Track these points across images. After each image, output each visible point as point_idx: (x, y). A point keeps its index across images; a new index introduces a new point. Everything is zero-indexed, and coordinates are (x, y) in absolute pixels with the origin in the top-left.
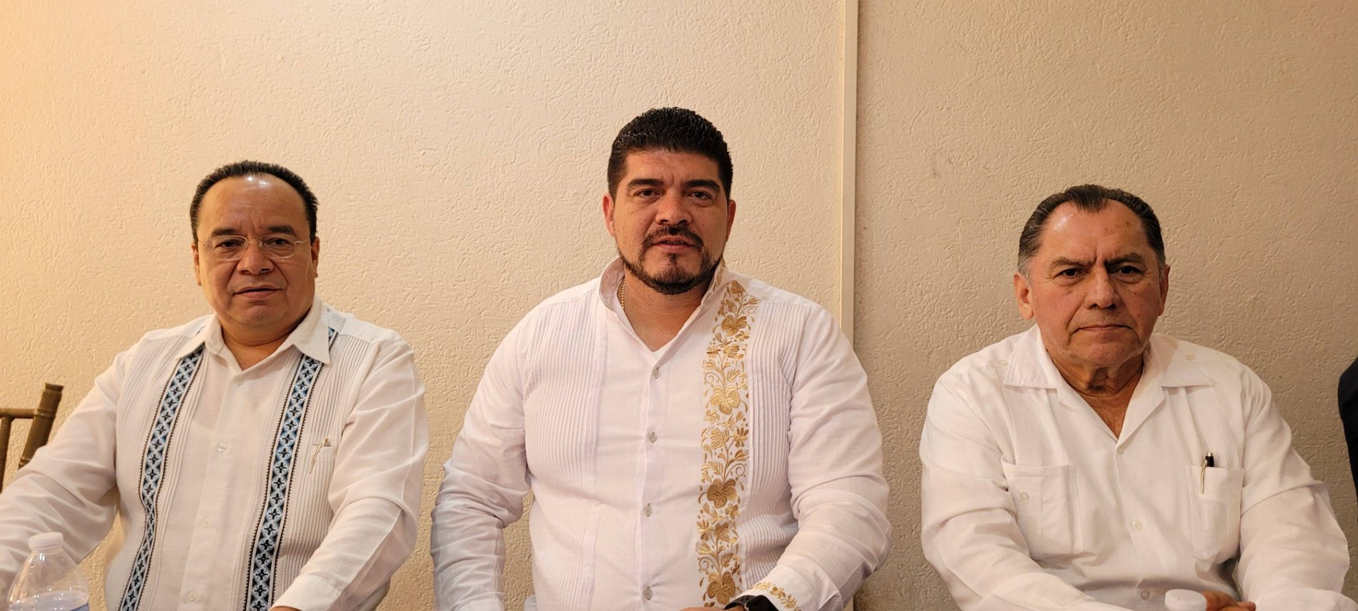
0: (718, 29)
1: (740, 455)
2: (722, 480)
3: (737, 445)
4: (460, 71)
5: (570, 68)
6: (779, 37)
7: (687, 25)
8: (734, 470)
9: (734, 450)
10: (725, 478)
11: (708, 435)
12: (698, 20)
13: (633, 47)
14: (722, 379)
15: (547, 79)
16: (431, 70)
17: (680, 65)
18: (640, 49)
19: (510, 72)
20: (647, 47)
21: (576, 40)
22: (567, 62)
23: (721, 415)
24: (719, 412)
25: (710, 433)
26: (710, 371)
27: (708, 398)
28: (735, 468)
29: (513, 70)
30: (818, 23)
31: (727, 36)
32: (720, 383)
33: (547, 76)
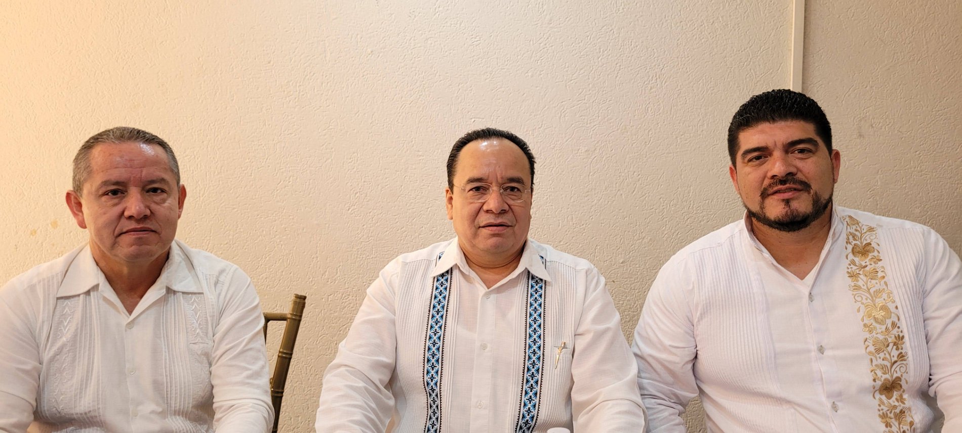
0: (696, 29)
1: (902, 356)
2: (890, 378)
3: (897, 349)
4: (502, 60)
5: (584, 57)
6: (743, 34)
7: (673, 26)
8: (898, 369)
9: (895, 353)
10: (892, 376)
11: (870, 343)
12: (681, 22)
13: (631, 42)
14: (871, 298)
15: (567, 66)
16: (480, 60)
17: (667, 55)
18: (637, 44)
19: (539, 62)
20: (642, 42)
21: (589, 37)
22: (582, 54)
23: (878, 326)
24: (874, 324)
25: (871, 342)
26: (857, 292)
27: (861, 314)
28: (899, 367)
29: (542, 60)
30: (772, 23)
31: (703, 33)
32: (869, 301)
33: (567, 64)
